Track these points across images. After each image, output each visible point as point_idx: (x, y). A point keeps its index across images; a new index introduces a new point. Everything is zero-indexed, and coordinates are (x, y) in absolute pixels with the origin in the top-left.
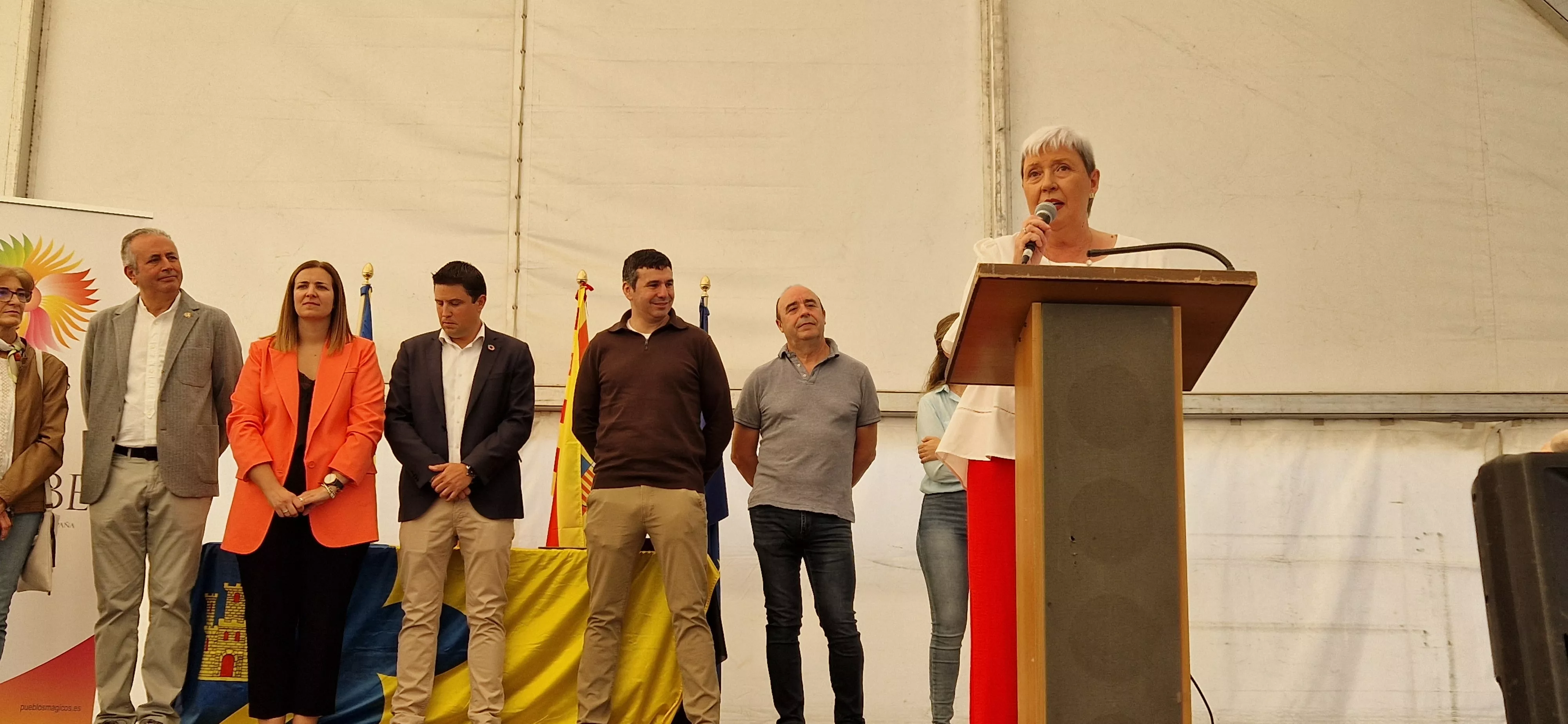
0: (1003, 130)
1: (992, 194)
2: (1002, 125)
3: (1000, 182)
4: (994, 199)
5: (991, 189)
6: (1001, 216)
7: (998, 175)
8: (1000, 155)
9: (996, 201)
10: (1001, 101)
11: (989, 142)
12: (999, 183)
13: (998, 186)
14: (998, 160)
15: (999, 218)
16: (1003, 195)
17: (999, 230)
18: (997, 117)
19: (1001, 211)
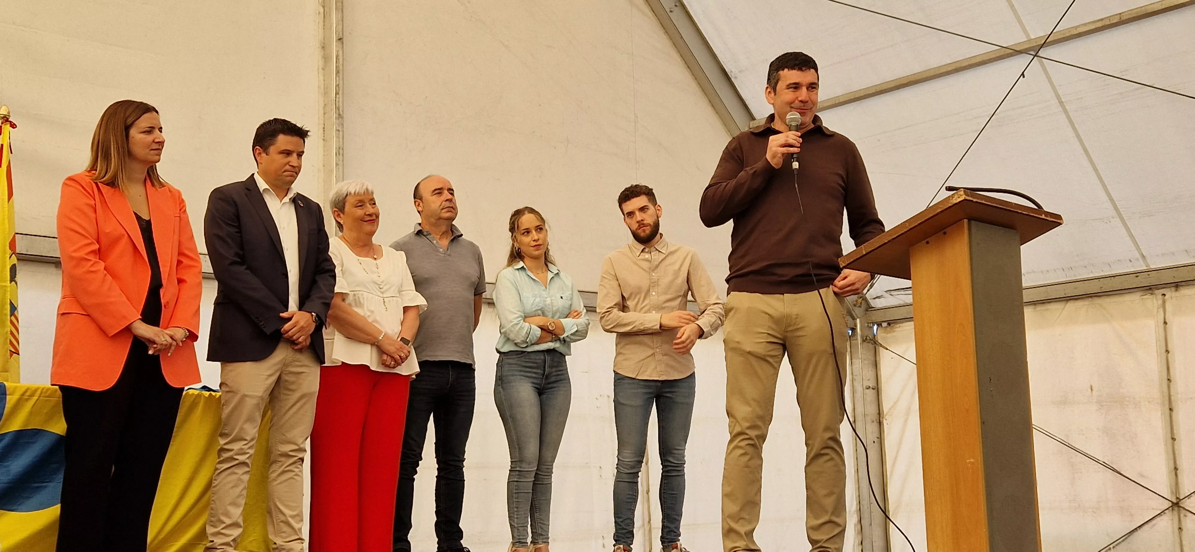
0: (342, 40)
2: (341, 36)
3: (338, 85)
6: (339, 115)
7: (337, 78)
8: (339, 62)
9: (335, 100)
14: (337, 65)
16: (341, 97)
18: (337, 27)
19: (339, 110)
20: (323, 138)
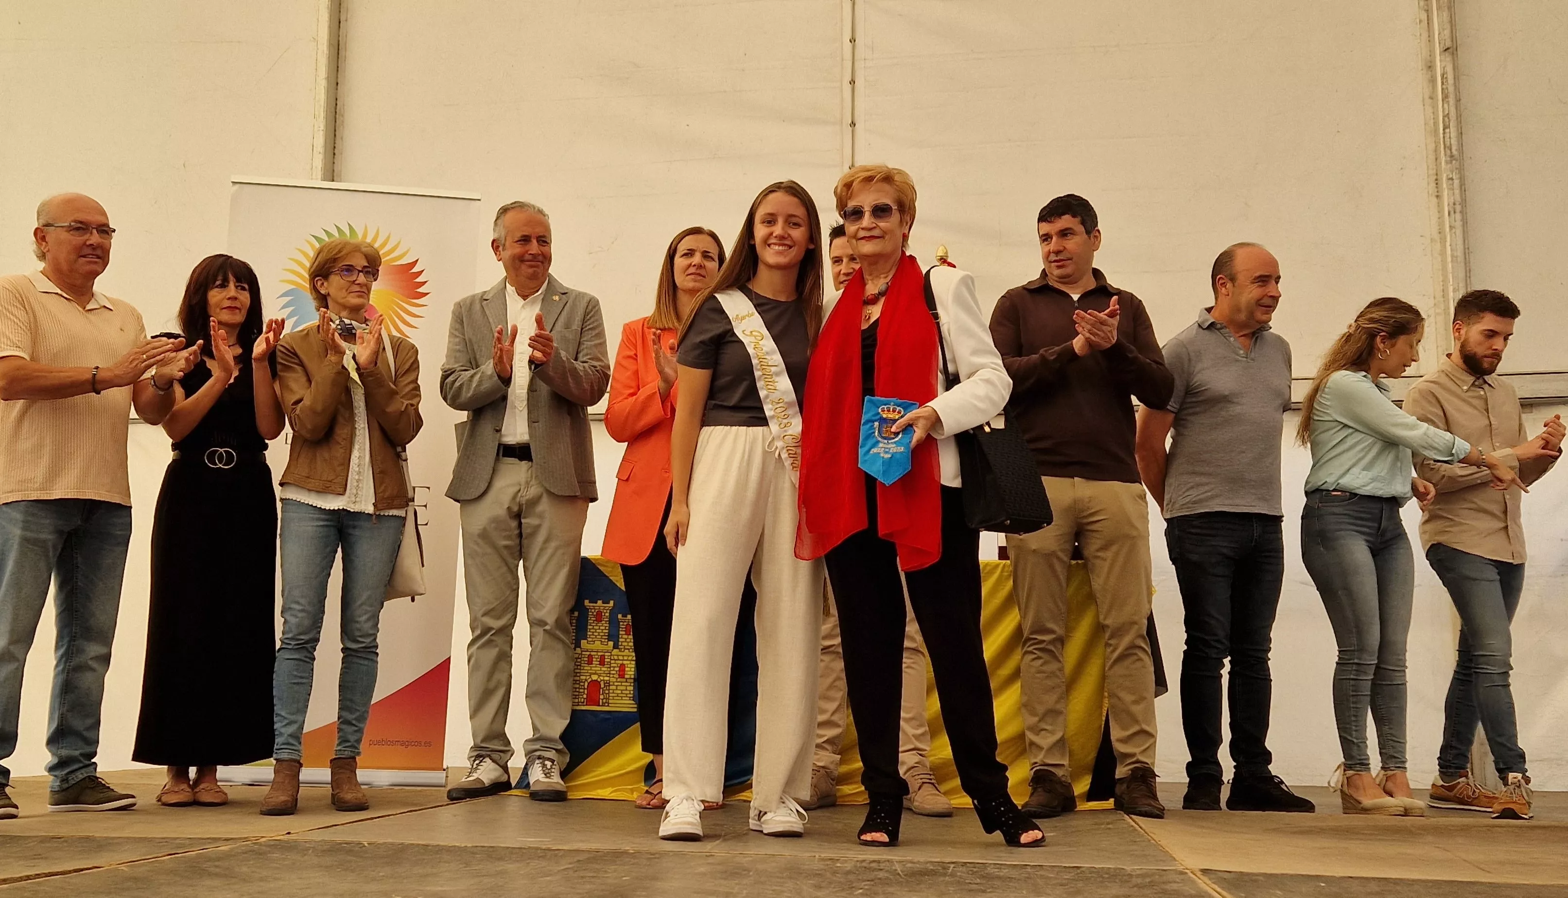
0: (1450, 50)
1: (1436, 131)
2: (1448, 44)
3: (1448, 114)
4: (1442, 136)
5: (1436, 124)
6: (1452, 156)
7: (1446, 106)
8: (1447, 81)
9: (1444, 137)
10: (1445, 14)
11: (1430, 67)
12: (1446, 116)
13: (1446, 119)
14: (1444, 87)
15: (1449, 159)
16: (1453, 131)
17: (1449, 173)
18: (1441, 35)
19: (1451, 150)
20: (1436, 194)
